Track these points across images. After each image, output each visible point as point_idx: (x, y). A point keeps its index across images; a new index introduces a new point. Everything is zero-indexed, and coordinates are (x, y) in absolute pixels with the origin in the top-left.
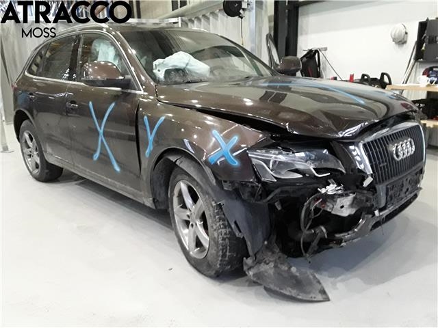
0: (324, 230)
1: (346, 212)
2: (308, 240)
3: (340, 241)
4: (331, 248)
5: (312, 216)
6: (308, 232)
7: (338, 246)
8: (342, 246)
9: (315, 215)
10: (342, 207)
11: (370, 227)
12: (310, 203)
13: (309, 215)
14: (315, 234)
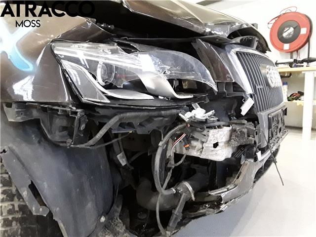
0: (190, 188)
1: (222, 154)
2: (168, 207)
3: (217, 203)
4: (204, 215)
5: (172, 164)
6: (166, 193)
7: (216, 211)
8: (221, 211)
9: (176, 162)
10: (216, 145)
11: (253, 176)
12: (167, 143)
13: (167, 164)
14: (177, 195)
